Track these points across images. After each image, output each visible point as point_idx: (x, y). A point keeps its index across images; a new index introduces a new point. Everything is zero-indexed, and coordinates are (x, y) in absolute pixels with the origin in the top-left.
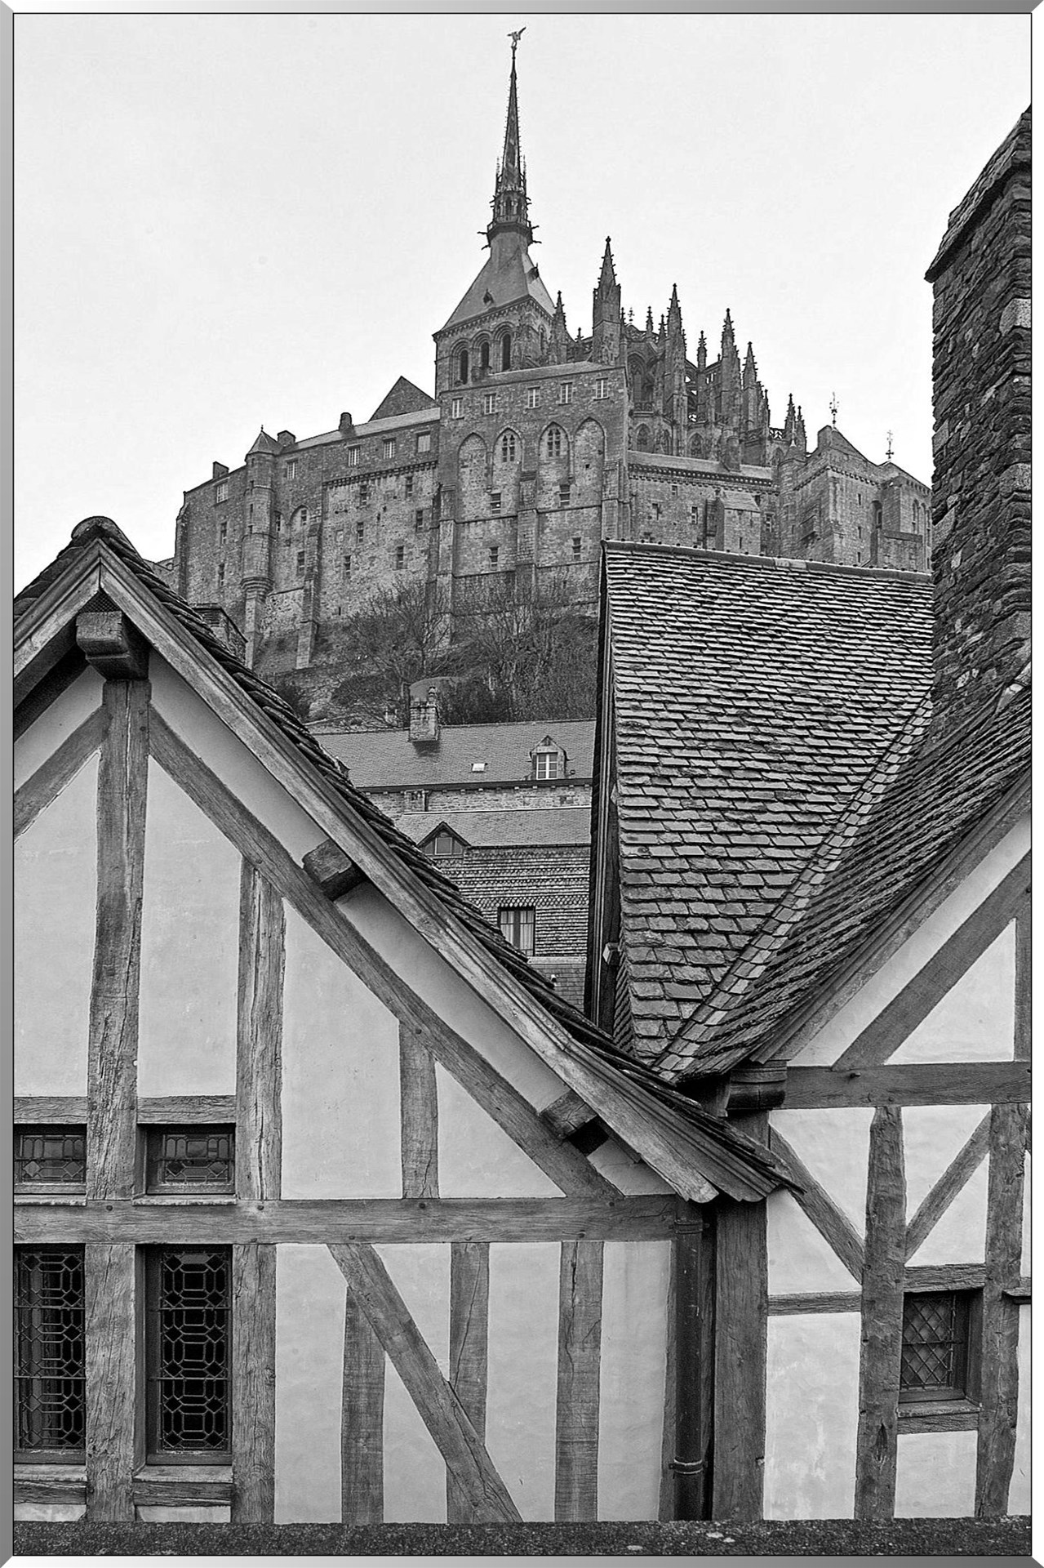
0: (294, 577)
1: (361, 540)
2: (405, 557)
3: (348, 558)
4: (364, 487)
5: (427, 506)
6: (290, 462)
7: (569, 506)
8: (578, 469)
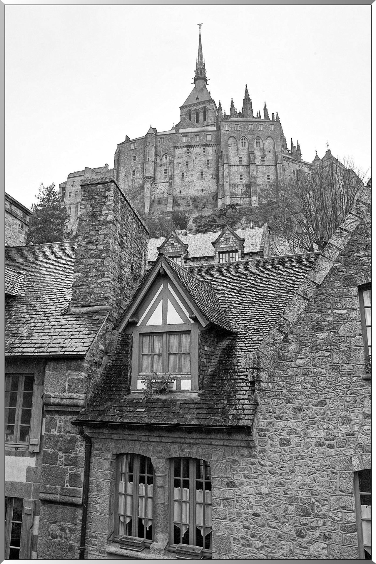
0: (162, 178)
1: (187, 168)
2: (203, 175)
3: (183, 173)
4: (188, 150)
5: (211, 159)
6: (161, 138)
7: (265, 164)
8: (267, 152)
